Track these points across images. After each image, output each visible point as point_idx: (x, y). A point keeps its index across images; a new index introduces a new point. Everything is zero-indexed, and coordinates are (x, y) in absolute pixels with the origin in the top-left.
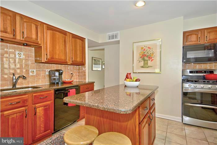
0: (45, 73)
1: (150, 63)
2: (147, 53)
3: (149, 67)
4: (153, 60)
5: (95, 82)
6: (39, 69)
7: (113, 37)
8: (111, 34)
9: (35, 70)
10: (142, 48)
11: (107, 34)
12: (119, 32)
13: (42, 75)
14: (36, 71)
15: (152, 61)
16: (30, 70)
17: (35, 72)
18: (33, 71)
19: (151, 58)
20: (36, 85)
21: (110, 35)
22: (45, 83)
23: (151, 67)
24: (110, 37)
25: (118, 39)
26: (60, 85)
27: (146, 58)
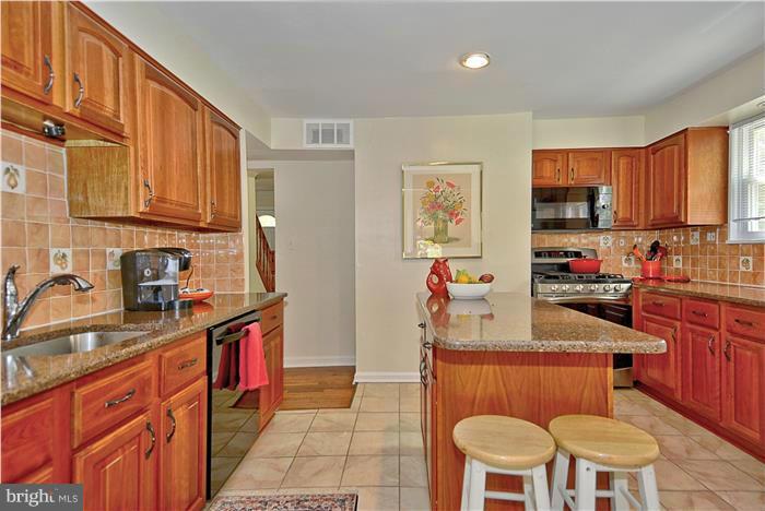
0: (105, 266)
1: (453, 229)
2: (446, 199)
3: (449, 240)
4: (461, 220)
5: (286, 295)
6: (84, 245)
7: (328, 135)
8: (321, 122)
9: (68, 252)
10: (430, 184)
11: (307, 121)
12: (351, 122)
13: (95, 274)
14: (75, 254)
15: (457, 223)
16: (53, 252)
17: (69, 259)
18: (64, 256)
19: (457, 215)
20: (72, 319)
21: (315, 128)
22: (105, 309)
23: (457, 240)
24: (316, 133)
25: (350, 146)
26: (177, 312)
27: (441, 214)
